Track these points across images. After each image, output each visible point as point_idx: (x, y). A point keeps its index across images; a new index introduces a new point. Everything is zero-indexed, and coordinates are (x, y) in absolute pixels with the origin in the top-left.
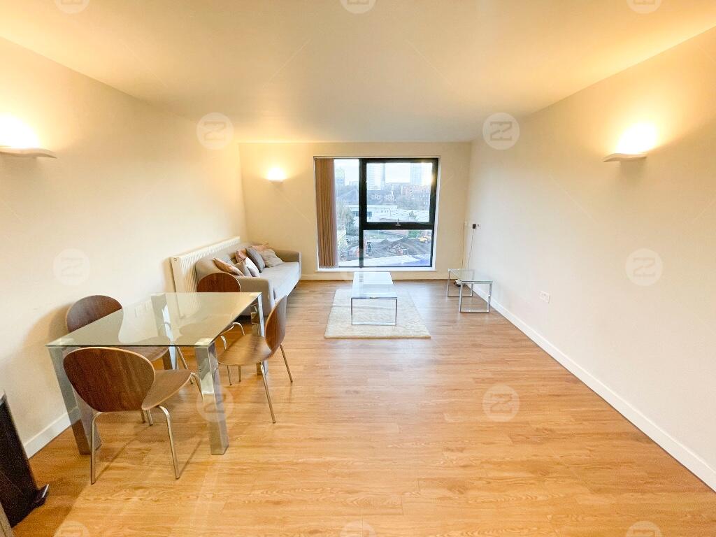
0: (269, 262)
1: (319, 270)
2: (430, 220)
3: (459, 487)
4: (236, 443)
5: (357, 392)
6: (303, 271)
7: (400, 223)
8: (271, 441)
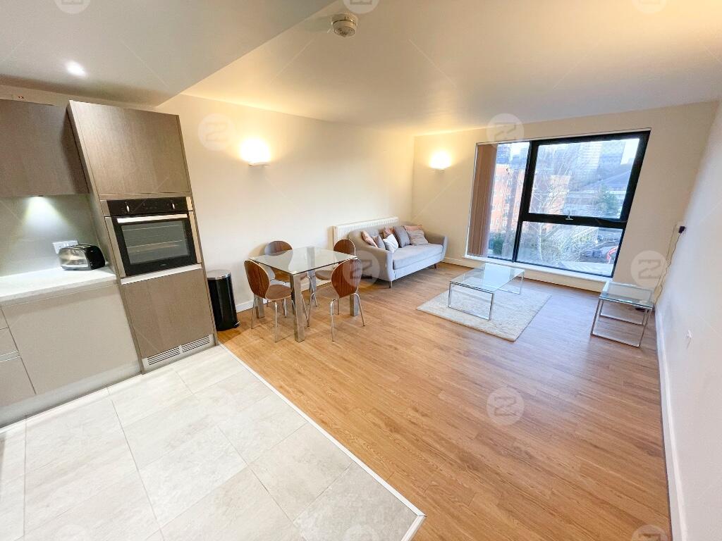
0: (414, 241)
1: (467, 256)
2: (622, 217)
3: (395, 428)
4: (308, 341)
5: (396, 349)
6: (447, 254)
7: (571, 217)
8: (324, 348)
